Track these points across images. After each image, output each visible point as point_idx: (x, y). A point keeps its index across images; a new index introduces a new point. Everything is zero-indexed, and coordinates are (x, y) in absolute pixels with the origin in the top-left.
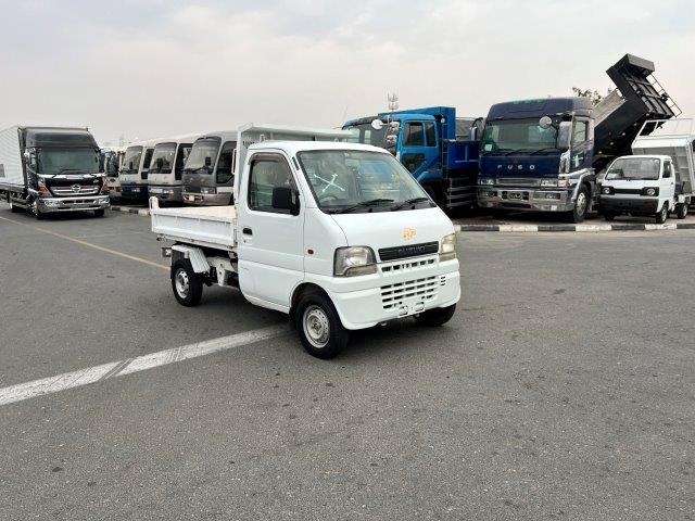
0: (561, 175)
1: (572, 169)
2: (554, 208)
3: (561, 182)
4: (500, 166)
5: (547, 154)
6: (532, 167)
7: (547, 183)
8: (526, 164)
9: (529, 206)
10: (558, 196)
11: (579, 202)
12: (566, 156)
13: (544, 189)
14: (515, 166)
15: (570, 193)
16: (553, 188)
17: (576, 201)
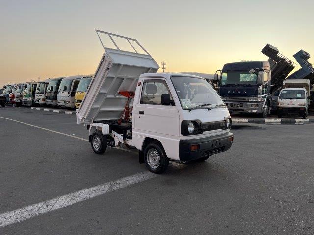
0: (258, 96)
1: (263, 93)
2: (254, 111)
3: (258, 99)
4: (229, 92)
5: (251, 86)
6: (245, 92)
7: (251, 100)
8: (242, 91)
9: (243, 110)
10: (258, 106)
11: (266, 109)
12: (261, 87)
13: (251, 102)
14: (237, 92)
15: (262, 104)
16: (255, 102)
17: (264, 108)
